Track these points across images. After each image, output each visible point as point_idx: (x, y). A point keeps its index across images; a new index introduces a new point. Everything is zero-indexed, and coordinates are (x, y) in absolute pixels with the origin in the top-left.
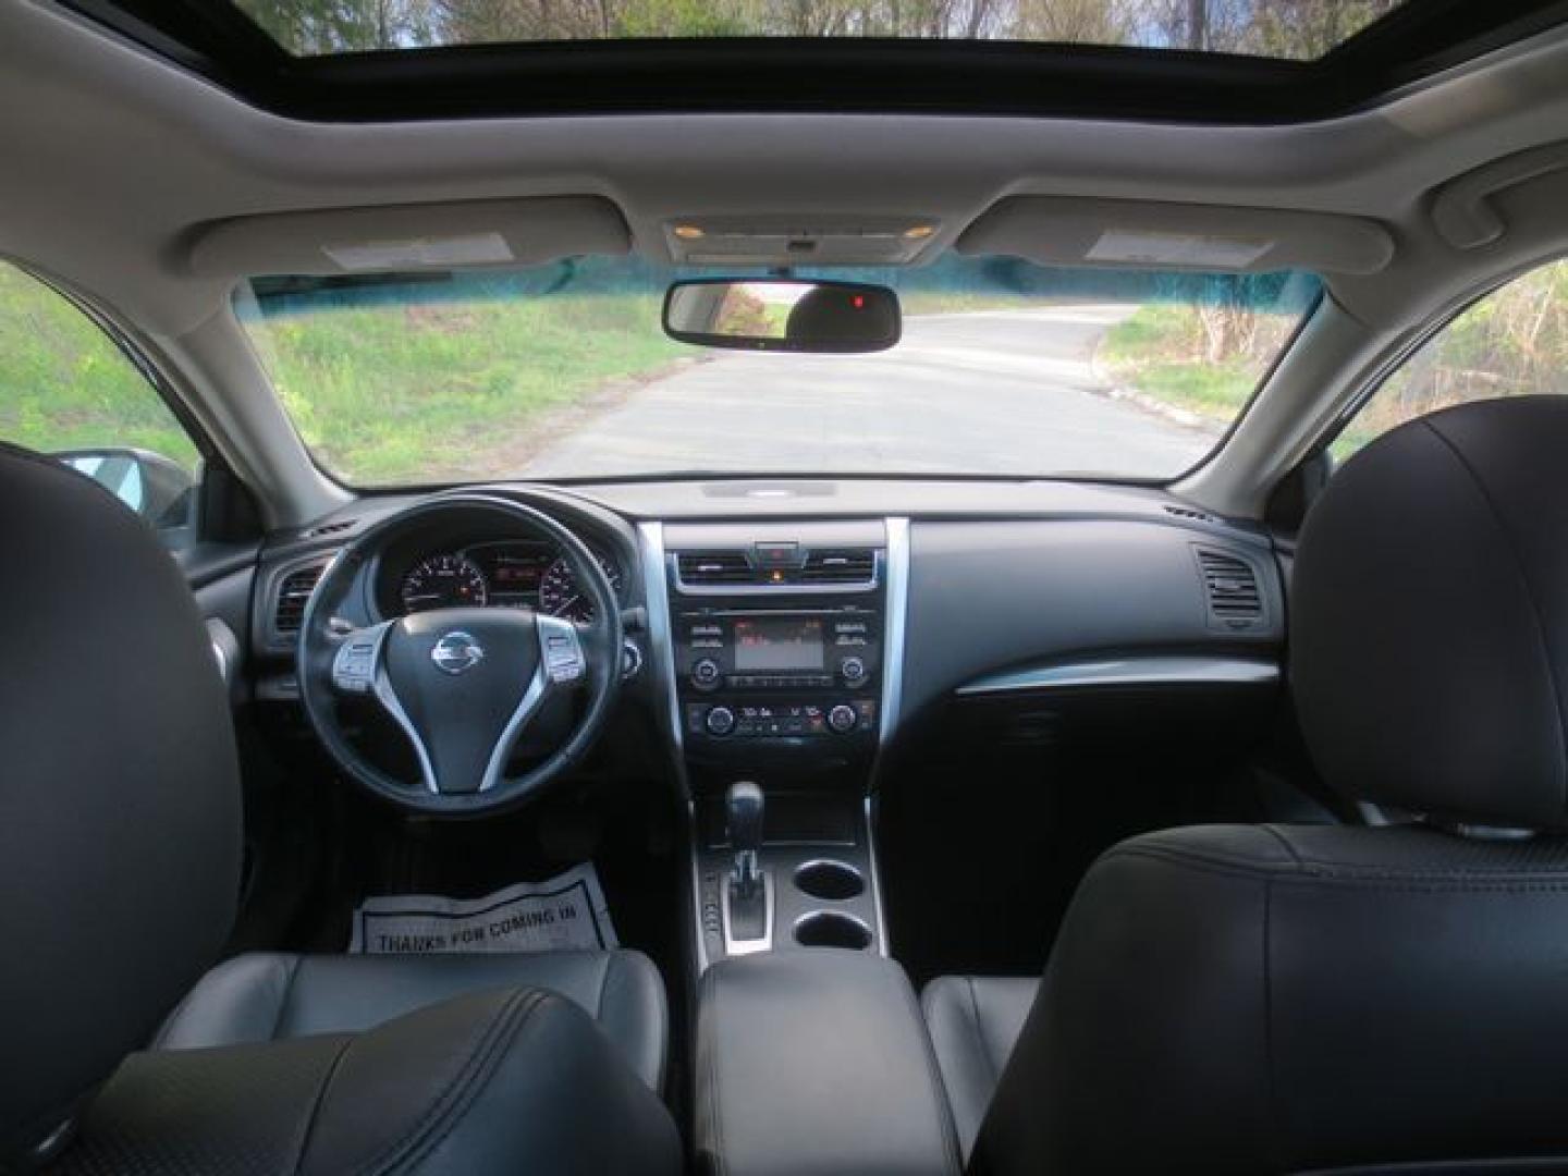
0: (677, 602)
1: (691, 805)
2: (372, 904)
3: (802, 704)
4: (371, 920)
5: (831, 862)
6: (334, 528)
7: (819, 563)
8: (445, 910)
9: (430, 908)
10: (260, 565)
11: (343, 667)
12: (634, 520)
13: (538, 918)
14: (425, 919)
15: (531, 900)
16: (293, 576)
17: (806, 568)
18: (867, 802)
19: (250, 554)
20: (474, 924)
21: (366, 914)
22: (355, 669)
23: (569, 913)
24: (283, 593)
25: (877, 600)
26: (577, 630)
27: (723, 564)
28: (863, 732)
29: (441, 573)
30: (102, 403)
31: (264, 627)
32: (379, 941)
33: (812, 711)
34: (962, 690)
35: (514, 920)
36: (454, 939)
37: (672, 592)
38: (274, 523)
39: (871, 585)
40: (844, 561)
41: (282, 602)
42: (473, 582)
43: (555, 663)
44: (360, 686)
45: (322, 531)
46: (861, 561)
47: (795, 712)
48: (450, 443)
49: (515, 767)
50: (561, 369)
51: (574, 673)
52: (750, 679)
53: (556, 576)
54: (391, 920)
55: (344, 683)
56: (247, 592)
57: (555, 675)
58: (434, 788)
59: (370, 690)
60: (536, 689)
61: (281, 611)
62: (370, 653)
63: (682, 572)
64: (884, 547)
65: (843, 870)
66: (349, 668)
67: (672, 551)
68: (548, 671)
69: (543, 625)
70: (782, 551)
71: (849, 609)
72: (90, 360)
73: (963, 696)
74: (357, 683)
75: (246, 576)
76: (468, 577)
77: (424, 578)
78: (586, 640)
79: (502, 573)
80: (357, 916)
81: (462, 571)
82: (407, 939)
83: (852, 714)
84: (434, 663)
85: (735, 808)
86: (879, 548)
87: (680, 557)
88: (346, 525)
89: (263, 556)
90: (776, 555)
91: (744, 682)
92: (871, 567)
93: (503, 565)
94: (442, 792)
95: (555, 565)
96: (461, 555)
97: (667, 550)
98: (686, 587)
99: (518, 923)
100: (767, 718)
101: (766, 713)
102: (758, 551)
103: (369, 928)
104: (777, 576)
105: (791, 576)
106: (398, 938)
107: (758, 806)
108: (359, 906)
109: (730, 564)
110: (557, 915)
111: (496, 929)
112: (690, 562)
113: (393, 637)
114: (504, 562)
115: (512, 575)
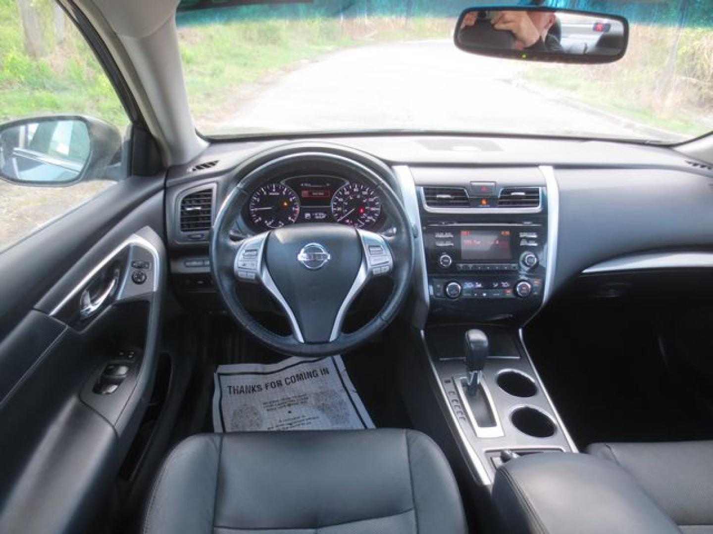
0: (426, 218)
1: (422, 332)
2: (222, 369)
3: (499, 280)
4: (222, 377)
5: (516, 371)
6: (206, 166)
7: (508, 196)
8: (260, 370)
9: (252, 370)
10: (166, 189)
11: (240, 264)
12: (390, 164)
13: (310, 375)
14: (250, 376)
15: (304, 364)
16: (186, 197)
17: (501, 198)
18: (520, 331)
19: (160, 183)
20: (275, 378)
21: (219, 374)
22: (249, 265)
23: (325, 371)
24: (183, 208)
25: (542, 218)
26: (386, 241)
27: (452, 194)
28: (535, 296)
29: (271, 194)
30: (19, 77)
31: (174, 229)
32: (228, 389)
33: (505, 284)
34: (585, 271)
35: (297, 376)
36: (267, 387)
37: (422, 212)
38: (170, 162)
39: (537, 209)
40: (523, 194)
41: (182, 213)
42: (291, 200)
43: (373, 263)
44: (252, 276)
45: (199, 168)
46: (532, 195)
47: (496, 285)
48: (198, 102)
49: (349, 326)
50: (245, 65)
51: (386, 269)
52: (471, 266)
53: (340, 196)
54: (232, 377)
55: (241, 274)
56: (161, 207)
57: (374, 270)
58: (301, 340)
59: (258, 279)
60: (362, 277)
61: (182, 220)
62: (257, 255)
63: (427, 199)
64: (545, 186)
65: (524, 377)
66: (244, 265)
67: (420, 185)
68: (369, 266)
69: (364, 238)
70: (487, 187)
71: (528, 224)
72: (11, 56)
73: (586, 274)
74: (249, 274)
75: (160, 196)
76: (287, 197)
77: (261, 196)
78: (392, 246)
79: (305, 193)
80: (215, 376)
81: (284, 193)
82: (242, 387)
83: (529, 286)
84: (300, 262)
85: (472, 346)
86: (542, 186)
87: (425, 189)
88: (212, 164)
89: (168, 185)
90: (484, 189)
91: (466, 266)
92: (538, 197)
93: (306, 188)
94: (306, 342)
95: (339, 190)
96: (283, 183)
97: (417, 185)
98: (429, 207)
99: (300, 377)
100: (479, 288)
101: (479, 286)
102: (473, 187)
103: (222, 381)
104: (484, 202)
105: (493, 201)
106: (238, 387)
107: (486, 344)
108: (215, 371)
109: (456, 194)
110: (319, 373)
111: (288, 381)
112: (432, 193)
113: (269, 244)
114: (304, 186)
115: (310, 194)
